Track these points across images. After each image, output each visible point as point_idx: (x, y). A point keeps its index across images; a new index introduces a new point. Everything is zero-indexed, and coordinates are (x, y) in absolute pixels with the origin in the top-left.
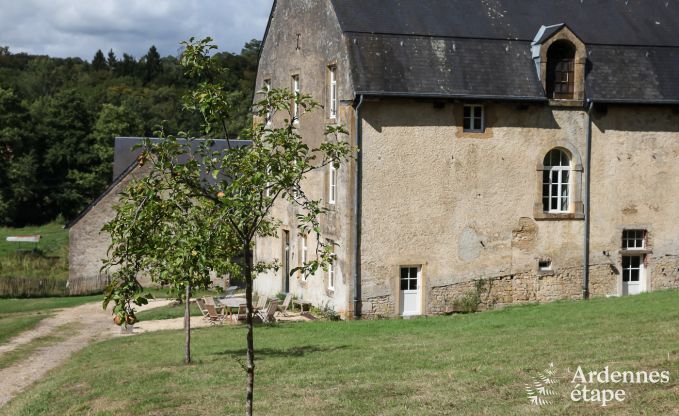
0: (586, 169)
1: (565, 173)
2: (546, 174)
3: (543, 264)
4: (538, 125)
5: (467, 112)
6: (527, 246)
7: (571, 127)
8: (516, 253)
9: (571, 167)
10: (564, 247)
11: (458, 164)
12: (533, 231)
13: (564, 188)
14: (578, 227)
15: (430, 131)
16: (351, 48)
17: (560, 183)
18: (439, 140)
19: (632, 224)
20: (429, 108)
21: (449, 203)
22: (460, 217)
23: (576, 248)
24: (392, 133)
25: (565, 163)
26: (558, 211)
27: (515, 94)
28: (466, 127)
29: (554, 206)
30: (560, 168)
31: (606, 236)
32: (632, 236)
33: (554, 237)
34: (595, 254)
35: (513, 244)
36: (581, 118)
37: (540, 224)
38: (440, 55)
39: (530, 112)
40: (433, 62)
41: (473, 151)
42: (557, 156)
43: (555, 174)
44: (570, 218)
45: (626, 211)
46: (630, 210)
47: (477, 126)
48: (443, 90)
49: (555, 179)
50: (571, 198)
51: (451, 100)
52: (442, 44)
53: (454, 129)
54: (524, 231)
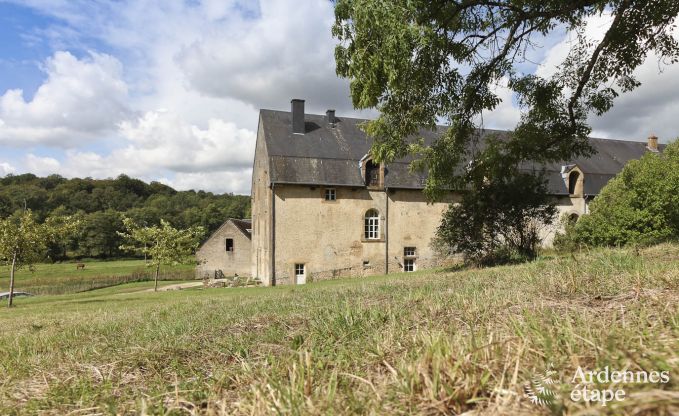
0: (386, 219)
1: (376, 221)
2: (367, 221)
3: (366, 263)
4: (362, 198)
5: (328, 192)
6: (358, 255)
7: (378, 199)
8: (352, 258)
9: (379, 218)
10: (376, 255)
11: (323, 216)
12: (361, 247)
13: (376, 228)
14: (382, 245)
15: (308, 201)
16: (271, 162)
17: (374, 225)
18: (314, 205)
19: (409, 244)
20: (308, 190)
21: (319, 234)
22: (324, 240)
23: (382, 255)
24: (291, 201)
25: (376, 216)
26: (373, 238)
27: (350, 184)
28: (327, 198)
29: (371, 236)
30: (374, 218)
31: (396, 250)
32: (409, 250)
33: (371, 250)
34: (391, 258)
35: (351, 254)
36: (383, 195)
37: (364, 244)
38: (314, 166)
39: (355, 192)
40: (310, 169)
41: (330, 210)
42: (372, 212)
43: (372, 221)
44: (378, 241)
45: (406, 238)
46: (408, 238)
47: (333, 198)
48: (314, 182)
49: (372, 223)
50: (379, 232)
51: (318, 186)
52: (316, 161)
53: (320, 200)
54: (356, 247)
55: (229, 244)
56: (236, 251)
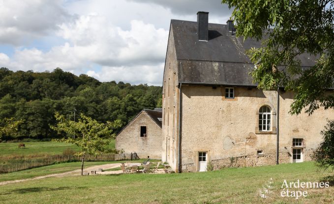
0: (277, 114)
1: (269, 116)
2: (260, 116)
3: (259, 152)
4: (257, 96)
5: (227, 91)
6: (252, 144)
7: (271, 98)
8: (248, 147)
9: (271, 113)
10: (268, 145)
11: (223, 111)
12: (255, 138)
13: (269, 122)
14: (274, 137)
15: (211, 98)
16: (179, 65)
17: (267, 119)
18: (215, 102)
19: (297, 136)
20: (210, 89)
21: (219, 127)
22: (224, 132)
23: (273, 145)
24: (195, 98)
25: (269, 111)
26: (266, 130)
27: (246, 84)
28: (227, 96)
29: (264, 129)
30: (267, 114)
31: (286, 141)
32: (297, 141)
33: (265, 141)
34: (281, 148)
35: (246, 144)
36: (275, 94)
37: (258, 136)
38: (216, 68)
39: (251, 91)
40: (213, 71)
41: (229, 106)
42: (265, 108)
43: (265, 116)
44: (271, 133)
45: (294, 131)
46: (296, 131)
47: (231, 96)
48: (216, 82)
49: (265, 118)
50: (271, 125)
51: (219, 86)
52: (217, 64)
53: (221, 97)
54: (251, 138)
55: (143, 131)
56: (148, 136)
